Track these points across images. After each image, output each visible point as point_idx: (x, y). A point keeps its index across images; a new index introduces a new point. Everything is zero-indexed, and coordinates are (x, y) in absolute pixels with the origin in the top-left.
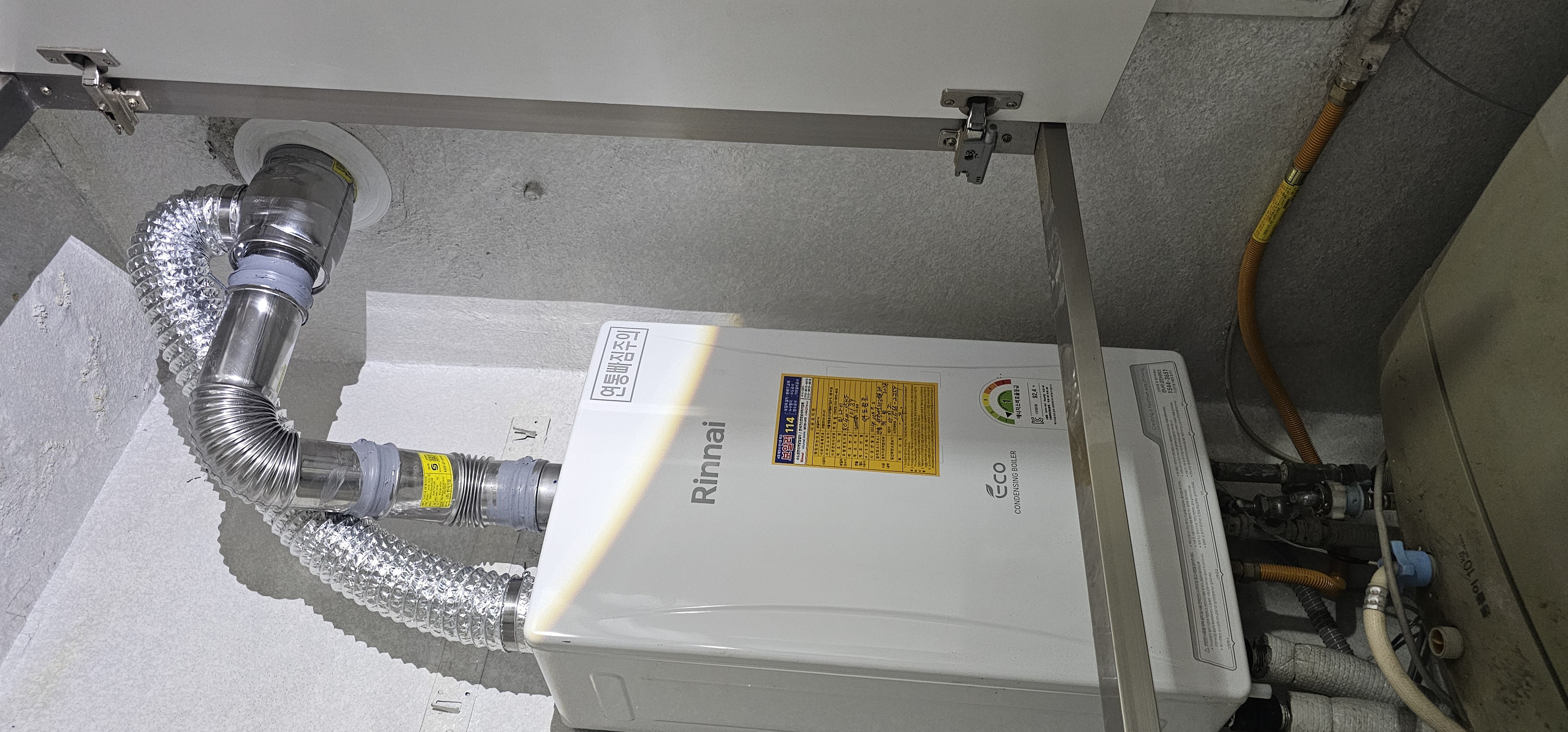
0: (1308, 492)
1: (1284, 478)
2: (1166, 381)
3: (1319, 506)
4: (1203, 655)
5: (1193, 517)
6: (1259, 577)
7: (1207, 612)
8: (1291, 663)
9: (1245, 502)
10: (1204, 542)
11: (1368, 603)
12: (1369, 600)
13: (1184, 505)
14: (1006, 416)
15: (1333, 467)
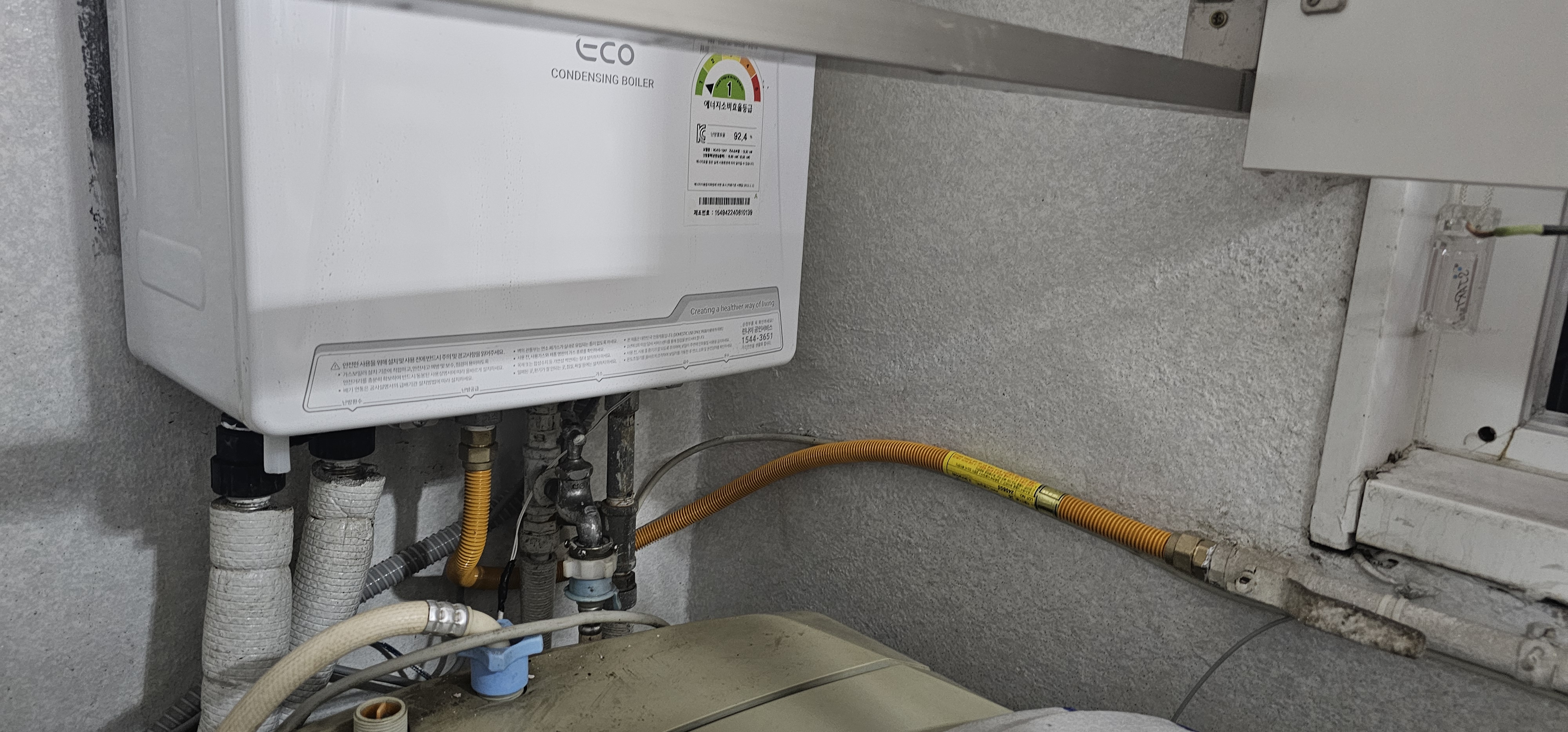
0: (602, 528)
1: (615, 502)
2: (758, 335)
3: (581, 543)
4: (326, 360)
5: (561, 357)
6: (468, 469)
7: (404, 369)
8: (340, 513)
9: (581, 447)
10: (523, 372)
11: (439, 607)
12: (443, 609)
13: (580, 345)
14: (708, 81)
15: (632, 564)
